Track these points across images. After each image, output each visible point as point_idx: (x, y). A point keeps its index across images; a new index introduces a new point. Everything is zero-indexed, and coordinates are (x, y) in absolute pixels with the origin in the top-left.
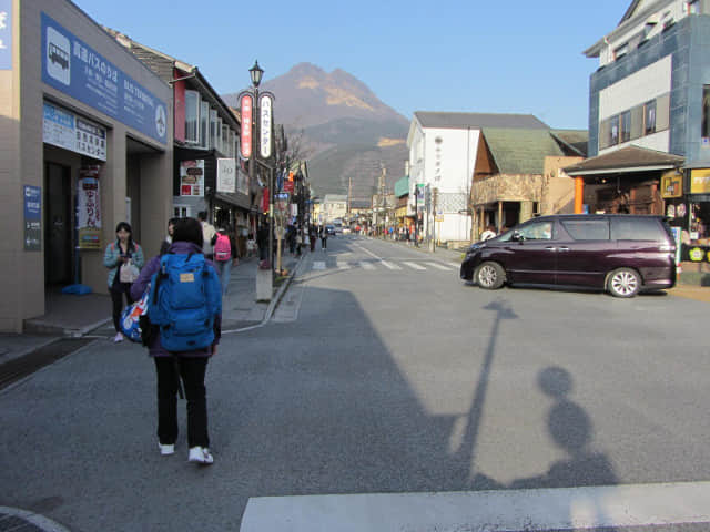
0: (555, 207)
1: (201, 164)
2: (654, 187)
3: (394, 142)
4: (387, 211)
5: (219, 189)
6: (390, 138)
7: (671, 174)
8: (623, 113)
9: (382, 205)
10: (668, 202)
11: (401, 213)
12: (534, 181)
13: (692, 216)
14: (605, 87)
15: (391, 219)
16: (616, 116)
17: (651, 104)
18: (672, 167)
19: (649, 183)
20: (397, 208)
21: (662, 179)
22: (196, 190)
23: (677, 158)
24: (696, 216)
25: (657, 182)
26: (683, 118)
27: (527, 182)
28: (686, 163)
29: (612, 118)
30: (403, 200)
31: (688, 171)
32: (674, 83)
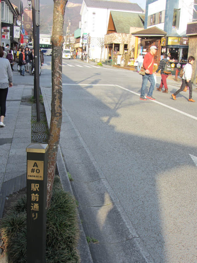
0: (132, 47)
1: (9, 28)
2: (159, 42)
3: (76, 5)
4: (70, 44)
5: (14, 37)
6: (73, 3)
7: (164, 38)
8: (154, 14)
9: (68, 41)
10: (162, 47)
11: (77, 45)
12: (126, 36)
13: (168, 52)
14: (150, 3)
15: (72, 48)
16: (152, 15)
17: (161, 12)
18: (163, 36)
19: (158, 40)
20: (75, 43)
21: (162, 39)
22: (7, 37)
23: (165, 33)
24: (169, 53)
25: (160, 40)
26: (168, 19)
27: (124, 36)
28: (167, 35)
29: (151, 15)
30: (78, 39)
31: (168, 37)
32: (166, 7)
